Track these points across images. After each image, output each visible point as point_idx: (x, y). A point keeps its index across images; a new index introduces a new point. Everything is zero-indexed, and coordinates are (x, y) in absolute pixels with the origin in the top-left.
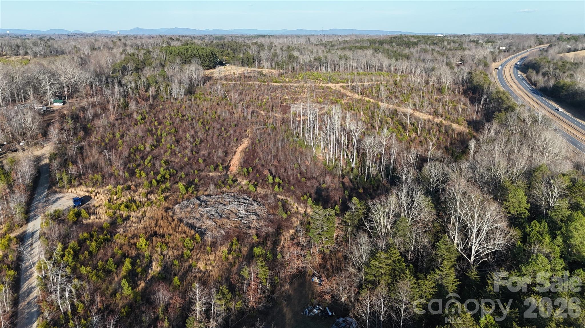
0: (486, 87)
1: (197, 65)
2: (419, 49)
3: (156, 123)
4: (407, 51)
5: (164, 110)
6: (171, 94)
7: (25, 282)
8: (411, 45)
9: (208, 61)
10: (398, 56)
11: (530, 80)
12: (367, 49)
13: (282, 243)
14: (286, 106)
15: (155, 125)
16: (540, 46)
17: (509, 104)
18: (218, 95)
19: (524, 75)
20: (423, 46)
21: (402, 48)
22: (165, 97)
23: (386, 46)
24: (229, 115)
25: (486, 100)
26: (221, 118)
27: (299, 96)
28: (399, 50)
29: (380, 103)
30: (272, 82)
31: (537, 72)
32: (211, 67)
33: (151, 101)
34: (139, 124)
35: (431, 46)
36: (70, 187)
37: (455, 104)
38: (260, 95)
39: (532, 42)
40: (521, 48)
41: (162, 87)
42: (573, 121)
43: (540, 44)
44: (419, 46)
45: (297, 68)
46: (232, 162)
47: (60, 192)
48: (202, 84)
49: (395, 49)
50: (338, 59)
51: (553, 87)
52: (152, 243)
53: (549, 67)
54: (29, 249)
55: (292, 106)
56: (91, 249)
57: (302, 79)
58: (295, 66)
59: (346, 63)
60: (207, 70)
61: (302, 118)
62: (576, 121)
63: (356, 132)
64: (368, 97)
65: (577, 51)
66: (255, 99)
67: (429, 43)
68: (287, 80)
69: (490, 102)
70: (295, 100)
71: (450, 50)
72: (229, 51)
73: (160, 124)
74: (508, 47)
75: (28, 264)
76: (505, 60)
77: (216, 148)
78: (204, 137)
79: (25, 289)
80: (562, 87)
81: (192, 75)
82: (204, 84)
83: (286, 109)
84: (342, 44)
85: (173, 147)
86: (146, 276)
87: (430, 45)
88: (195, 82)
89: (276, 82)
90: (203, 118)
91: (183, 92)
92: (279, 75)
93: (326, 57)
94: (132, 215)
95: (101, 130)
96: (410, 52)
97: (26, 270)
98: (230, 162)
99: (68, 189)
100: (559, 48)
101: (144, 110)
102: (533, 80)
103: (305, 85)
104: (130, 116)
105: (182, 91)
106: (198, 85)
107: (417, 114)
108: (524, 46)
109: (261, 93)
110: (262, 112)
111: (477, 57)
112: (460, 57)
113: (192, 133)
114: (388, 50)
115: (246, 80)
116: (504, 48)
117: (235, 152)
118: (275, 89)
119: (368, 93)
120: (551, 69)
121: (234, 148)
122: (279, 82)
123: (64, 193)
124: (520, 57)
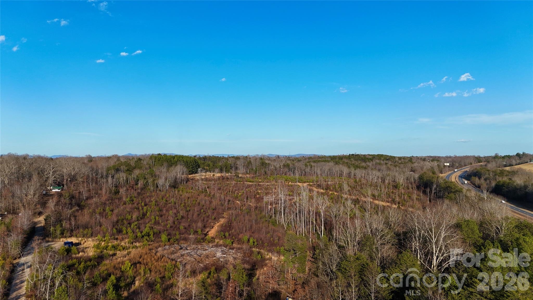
0: (435, 180)
1: (182, 167)
2: (374, 163)
3: (143, 204)
4: (363, 164)
5: (151, 196)
6: (157, 186)
7: (14, 292)
8: (367, 160)
9: (191, 167)
10: (357, 167)
11: (474, 184)
12: (329, 162)
13: (257, 276)
14: (259, 197)
15: (141, 206)
16: (479, 164)
17: (456, 189)
18: (199, 190)
19: (469, 182)
20: (378, 161)
21: (359, 162)
22: (152, 188)
23: (346, 161)
24: (208, 203)
25: (436, 189)
26: (201, 204)
27: (270, 191)
28: (357, 163)
29: (343, 195)
30: (246, 181)
31: (480, 178)
32: (193, 172)
33: (139, 191)
34: (127, 204)
35: (385, 161)
36: (62, 237)
37: (410, 195)
38: (235, 190)
39: (472, 161)
40: (463, 164)
41: (150, 181)
42: (518, 210)
43: (479, 162)
44: (374, 161)
45: (269, 173)
46: (209, 233)
47: (53, 241)
48: (185, 182)
49: (353, 163)
50: (304, 166)
51: (495, 187)
52: (136, 268)
53: (489, 174)
54: (21, 272)
55: (264, 197)
56: (79, 269)
57: (273, 180)
58: (267, 171)
59: (311, 170)
60: (190, 174)
61: (274, 206)
62: (520, 210)
63: (323, 205)
64: (332, 191)
65: (512, 166)
66: (232, 192)
67: (382, 159)
68: (260, 180)
69: (440, 191)
70: (267, 194)
71: (401, 163)
72: (210, 162)
73: (146, 205)
74: (451, 163)
75: (18, 281)
76: (450, 172)
77: (196, 222)
78: (185, 215)
79: (14, 296)
80: (503, 185)
81: (177, 175)
82: (186, 182)
83: (260, 199)
84: (307, 160)
85: (157, 218)
86: (129, 289)
87: (383, 161)
88: (179, 181)
89: (250, 182)
90: (185, 203)
91: (169, 184)
92: (253, 178)
93: (294, 164)
94: (118, 253)
95: (93, 206)
96: (367, 165)
97: (16, 284)
98: (208, 232)
99: (60, 238)
100: (496, 163)
101: (133, 195)
102: (476, 184)
103: (276, 184)
104: (120, 199)
105: (167, 184)
106: (181, 183)
107: (377, 202)
108: (465, 163)
109: (237, 189)
110: (238, 202)
111: (425, 167)
112: (410, 168)
113: (175, 211)
114: (347, 163)
115: (224, 180)
116: (448, 164)
117: (213, 227)
118: (249, 186)
119: (331, 189)
120: (491, 175)
121: (212, 224)
122: (252, 182)
123: (56, 242)
124: (463, 170)
